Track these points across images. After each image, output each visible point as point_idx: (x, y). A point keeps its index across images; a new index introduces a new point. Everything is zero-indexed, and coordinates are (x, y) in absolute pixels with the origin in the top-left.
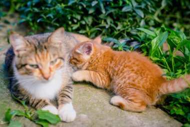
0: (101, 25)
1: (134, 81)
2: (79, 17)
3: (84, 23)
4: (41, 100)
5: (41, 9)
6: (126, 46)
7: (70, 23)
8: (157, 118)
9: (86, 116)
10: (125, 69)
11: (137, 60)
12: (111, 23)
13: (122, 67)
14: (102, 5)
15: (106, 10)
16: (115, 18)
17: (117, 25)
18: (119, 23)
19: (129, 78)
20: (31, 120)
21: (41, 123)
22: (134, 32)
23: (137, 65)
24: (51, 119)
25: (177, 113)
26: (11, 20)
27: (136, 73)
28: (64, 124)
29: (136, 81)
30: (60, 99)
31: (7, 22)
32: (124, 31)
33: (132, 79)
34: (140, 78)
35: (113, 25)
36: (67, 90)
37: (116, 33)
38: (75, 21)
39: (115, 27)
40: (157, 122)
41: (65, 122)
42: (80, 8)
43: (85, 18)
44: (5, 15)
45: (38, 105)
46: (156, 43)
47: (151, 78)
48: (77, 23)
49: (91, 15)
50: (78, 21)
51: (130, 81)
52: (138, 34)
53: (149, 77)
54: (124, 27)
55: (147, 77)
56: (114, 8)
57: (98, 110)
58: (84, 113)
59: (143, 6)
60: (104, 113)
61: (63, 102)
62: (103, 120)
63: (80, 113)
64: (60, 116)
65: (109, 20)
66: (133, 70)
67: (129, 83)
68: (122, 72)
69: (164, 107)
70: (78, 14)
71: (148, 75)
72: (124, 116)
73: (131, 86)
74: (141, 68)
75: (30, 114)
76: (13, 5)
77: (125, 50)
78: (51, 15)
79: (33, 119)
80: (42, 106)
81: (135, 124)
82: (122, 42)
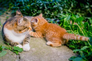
0: (45, 14)
1: (54, 34)
2: (36, 10)
3: (38, 13)
4: (15, 43)
5: (20, 7)
6: (54, 21)
7: (32, 13)
8: (64, 49)
9: (34, 49)
10: (50, 31)
11: (55, 28)
12: (49, 12)
13: (49, 30)
14: (45, 5)
15: (47, 7)
16: (51, 10)
17: (51, 13)
18: (52, 13)
19: (52, 34)
20: (11, 51)
21: (15, 52)
22: (58, 16)
23: (55, 29)
24: (19, 50)
25: (72, 47)
26: (9, 13)
27: (54, 32)
28: (25, 52)
29: (55, 34)
30: (24, 42)
31: (7, 13)
32: (54, 16)
33: (53, 34)
34: (56, 33)
35: (50, 13)
36: (27, 39)
37: (51, 16)
38: (34, 12)
39: (50, 14)
40: (64, 51)
41: (25, 51)
42: (36, 6)
43: (39, 11)
44: (7, 11)
45: (14, 45)
46: (66, 20)
47: (60, 33)
48: (35, 13)
49: (41, 9)
50: (36, 12)
51: (52, 35)
52: (60, 17)
53: (60, 32)
54: (55, 14)
55: (59, 33)
56: (51, 6)
57: (40, 46)
58: (34, 48)
59: (63, 5)
60: (42, 48)
61: (25, 43)
62: (41, 50)
63: (32, 48)
64: (23, 49)
65: (48, 11)
66: (53, 31)
67: (52, 36)
68: (48, 32)
69: (68, 45)
70: (36, 9)
71: (59, 32)
72: (50, 49)
73: (53, 37)
74: (56, 30)
75: (11, 48)
76: (10, 6)
77: (54, 23)
78: (24, 10)
79: (12, 50)
80: (16, 45)
81: (54, 52)
82: (53, 20)
